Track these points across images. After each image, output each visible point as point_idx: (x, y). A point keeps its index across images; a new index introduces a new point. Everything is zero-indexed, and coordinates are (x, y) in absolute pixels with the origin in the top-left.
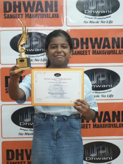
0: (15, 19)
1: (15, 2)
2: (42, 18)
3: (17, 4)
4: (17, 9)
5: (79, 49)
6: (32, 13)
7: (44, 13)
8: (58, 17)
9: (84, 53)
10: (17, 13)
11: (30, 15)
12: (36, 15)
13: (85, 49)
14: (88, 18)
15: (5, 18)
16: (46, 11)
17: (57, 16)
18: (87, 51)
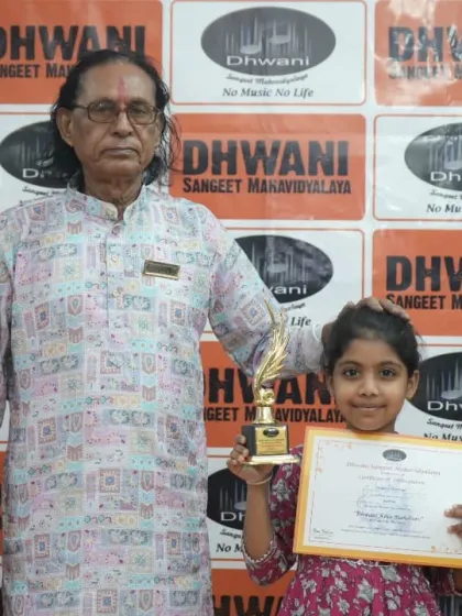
0: (217, 194)
1: (217, 144)
2: (300, 192)
3: (225, 149)
4: (224, 164)
5: (411, 291)
6: (268, 178)
7: (307, 177)
8: (348, 191)
9: (424, 302)
10: (224, 175)
11: (264, 182)
12: (281, 183)
13: (428, 291)
14: (441, 195)
15: (185, 190)
16: (313, 172)
17: (345, 188)
18: (435, 297)
